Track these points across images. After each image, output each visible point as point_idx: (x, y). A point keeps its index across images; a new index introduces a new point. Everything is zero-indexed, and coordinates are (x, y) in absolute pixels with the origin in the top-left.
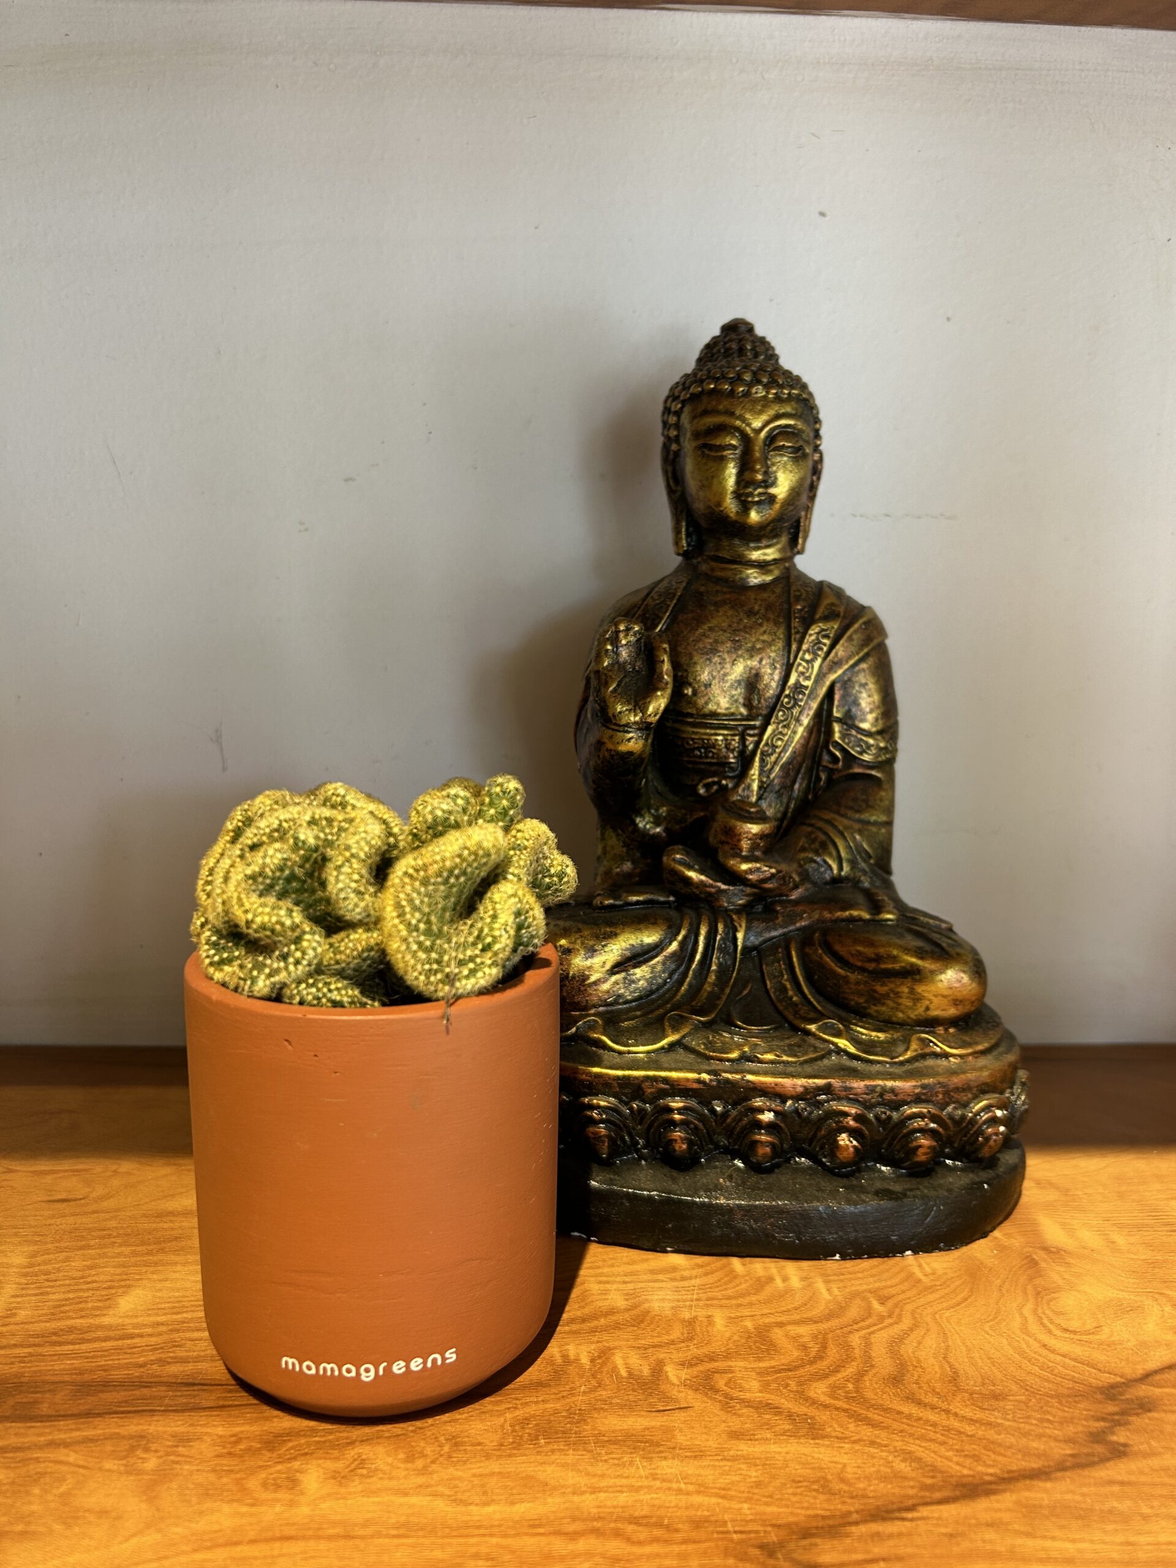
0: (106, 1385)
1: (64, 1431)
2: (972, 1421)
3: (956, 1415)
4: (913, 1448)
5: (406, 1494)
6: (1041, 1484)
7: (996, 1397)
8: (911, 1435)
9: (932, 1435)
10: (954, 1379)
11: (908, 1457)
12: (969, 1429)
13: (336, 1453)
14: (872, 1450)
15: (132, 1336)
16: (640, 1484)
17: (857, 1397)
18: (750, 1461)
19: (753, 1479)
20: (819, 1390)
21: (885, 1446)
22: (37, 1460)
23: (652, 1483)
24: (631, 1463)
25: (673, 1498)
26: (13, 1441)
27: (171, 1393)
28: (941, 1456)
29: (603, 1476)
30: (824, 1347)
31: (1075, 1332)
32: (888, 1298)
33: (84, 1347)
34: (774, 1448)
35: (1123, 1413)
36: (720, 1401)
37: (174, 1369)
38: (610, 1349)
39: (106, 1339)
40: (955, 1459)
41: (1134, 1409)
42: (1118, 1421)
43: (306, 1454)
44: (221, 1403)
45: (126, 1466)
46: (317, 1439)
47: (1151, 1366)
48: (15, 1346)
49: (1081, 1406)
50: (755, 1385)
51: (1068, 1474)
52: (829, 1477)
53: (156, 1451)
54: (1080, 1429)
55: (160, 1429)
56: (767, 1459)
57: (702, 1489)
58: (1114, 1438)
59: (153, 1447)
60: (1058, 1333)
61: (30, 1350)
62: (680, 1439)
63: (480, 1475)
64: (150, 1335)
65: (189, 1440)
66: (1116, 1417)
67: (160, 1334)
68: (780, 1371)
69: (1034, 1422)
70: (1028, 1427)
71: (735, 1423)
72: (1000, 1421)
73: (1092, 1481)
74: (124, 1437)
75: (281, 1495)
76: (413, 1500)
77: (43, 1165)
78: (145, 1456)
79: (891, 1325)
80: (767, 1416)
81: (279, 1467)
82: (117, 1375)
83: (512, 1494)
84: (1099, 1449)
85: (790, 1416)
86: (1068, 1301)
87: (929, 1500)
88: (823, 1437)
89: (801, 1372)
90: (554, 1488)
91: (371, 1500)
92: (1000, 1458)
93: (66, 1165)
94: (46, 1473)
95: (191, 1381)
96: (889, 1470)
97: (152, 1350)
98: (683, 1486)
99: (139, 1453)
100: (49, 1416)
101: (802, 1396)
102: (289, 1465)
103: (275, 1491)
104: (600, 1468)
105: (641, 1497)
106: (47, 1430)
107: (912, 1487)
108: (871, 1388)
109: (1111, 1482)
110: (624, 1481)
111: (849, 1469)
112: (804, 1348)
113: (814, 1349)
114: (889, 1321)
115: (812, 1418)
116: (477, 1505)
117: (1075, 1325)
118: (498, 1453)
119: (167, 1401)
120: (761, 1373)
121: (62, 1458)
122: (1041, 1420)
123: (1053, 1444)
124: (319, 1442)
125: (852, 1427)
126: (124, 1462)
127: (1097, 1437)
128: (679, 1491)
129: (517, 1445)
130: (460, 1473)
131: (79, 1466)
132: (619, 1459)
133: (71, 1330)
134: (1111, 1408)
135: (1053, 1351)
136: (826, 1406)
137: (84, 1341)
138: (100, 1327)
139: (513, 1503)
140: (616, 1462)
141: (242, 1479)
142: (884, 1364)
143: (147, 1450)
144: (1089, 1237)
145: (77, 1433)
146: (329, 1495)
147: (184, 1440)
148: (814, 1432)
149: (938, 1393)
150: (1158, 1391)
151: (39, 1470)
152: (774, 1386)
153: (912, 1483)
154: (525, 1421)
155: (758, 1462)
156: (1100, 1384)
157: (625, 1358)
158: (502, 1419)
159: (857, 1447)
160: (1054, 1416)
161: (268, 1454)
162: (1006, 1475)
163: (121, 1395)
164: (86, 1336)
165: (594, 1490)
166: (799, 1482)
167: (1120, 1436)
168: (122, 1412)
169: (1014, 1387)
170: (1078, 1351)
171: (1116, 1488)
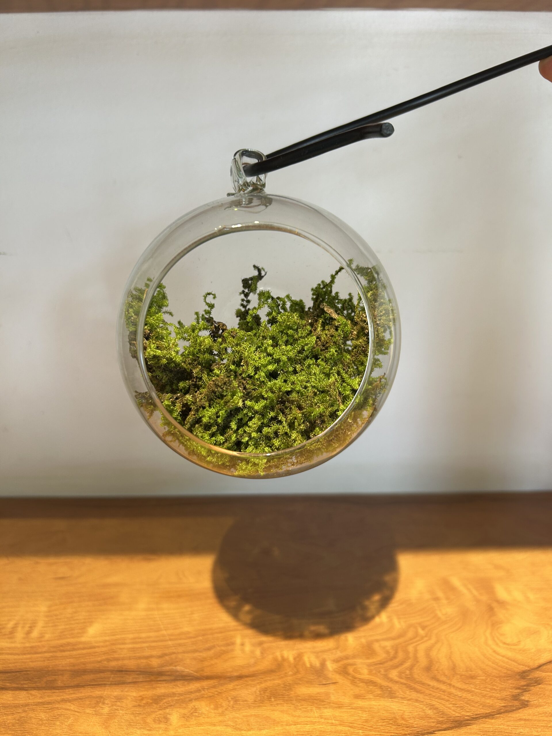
0: (85, 672)
1: (68, 695)
2: (461, 690)
3: (454, 686)
4: (434, 703)
5: (215, 725)
6: (490, 721)
7: (472, 677)
8: (434, 696)
9: (443, 697)
10: (454, 668)
11: (432, 707)
12: (459, 694)
13: (184, 705)
14: (417, 704)
15: (94, 647)
16: (314, 720)
17: (410, 678)
18: (362, 709)
19: (364, 718)
20: (394, 674)
21: (423, 702)
22: (57, 708)
23: (321, 720)
24: (311, 710)
25: (329, 727)
26: (47, 699)
27: (113, 676)
28: (446, 707)
29: (299, 716)
30: (396, 652)
31: (508, 644)
32: (426, 627)
33: (74, 653)
34: (373, 703)
35: (528, 685)
36: (350, 680)
37: (113, 664)
38: (302, 653)
39: (84, 649)
40: (453, 708)
41: (533, 683)
42: (525, 689)
43: (172, 705)
44: (135, 680)
45: (95, 711)
46: (176, 698)
47: (542, 661)
48: (45, 652)
49: (510, 682)
50: (365, 671)
51: (501, 715)
52: (397, 717)
53: (107, 704)
54: (509, 693)
55: (109, 693)
56: (370, 708)
57: (342, 723)
58: (523, 698)
59: (106, 702)
60: (501, 645)
61: (51, 654)
62: (333, 698)
63: (246, 716)
64: (103, 647)
65: (121, 699)
66: (525, 687)
67: (107, 646)
68: (376, 664)
69: (488, 690)
70: (486, 693)
71: (357, 691)
72: (473, 689)
73: (512, 719)
74: (94, 697)
75: (162, 726)
76: (218, 728)
77: (52, 560)
78: (103, 706)
79: (427, 640)
80: (371, 687)
81: (161, 712)
82: (89, 667)
83: (260, 725)
84: (516, 703)
85: (381, 687)
86: (506, 628)
87: (440, 728)
88: (395, 697)
89: (386, 665)
90: (278, 723)
91: (200, 728)
92: (472, 708)
93: (61, 560)
94: (62, 715)
95: (121, 669)
96: (423, 714)
97: (104, 654)
98: (334, 721)
99: (100, 705)
100: (62, 687)
101: (386, 677)
102: (164, 711)
103: (159, 724)
104: (298, 713)
105: (315, 727)
106: (61, 694)
107: (433, 722)
108: (418, 674)
109: (521, 720)
110: (308, 719)
111: (406, 714)
112: (388, 652)
113: (392, 653)
114: (426, 639)
115: (390, 688)
116: (245, 730)
117: (508, 641)
118: (254, 705)
119: (111, 679)
120: (369, 665)
121: (68, 708)
122: (492, 689)
123: (496, 701)
124: (176, 700)
125: (408, 692)
126: (94, 709)
127: (515, 697)
128: (332, 724)
129: (262, 701)
130: (238, 715)
131: (76, 711)
132: (306, 708)
133: (68, 644)
134: (523, 683)
135: (498, 654)
136: (397, 682)
137: (74, 650)
138: (80, 643)
139: (260, 730)
140: (305, 709)
141: (145, 717)
142: (423, 661)
143: (104, 703)
144: (518, 595)
145: (73, 696)
146: (182, 725)
147: (119, 699)
148: (391, 695)
149: (446, 676)
150: (544, 674)
151: (59, 713)
152: (374, 672)
153: (433, 721)
154: (265, 690)
155: (367, 710)
156: (519, 671)
157: (309, 658)
158: (255, 688)
159: (410, 702)
160: (497, 687)
161: (155, 706)
162: (474, 716)
163: (92, 676)
164: (76, 647)
165: (296, 724)
166: (384, 719)
167: (526, 697)
168: (93, 685)
169: (480, 672)
170: (510, 654)
171: (522, 722)
